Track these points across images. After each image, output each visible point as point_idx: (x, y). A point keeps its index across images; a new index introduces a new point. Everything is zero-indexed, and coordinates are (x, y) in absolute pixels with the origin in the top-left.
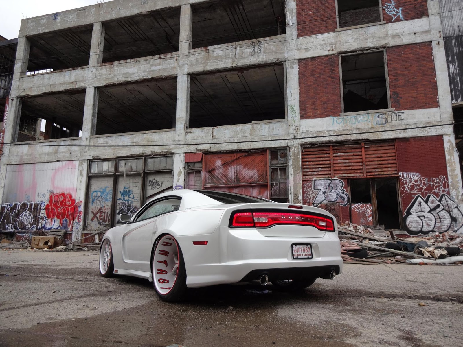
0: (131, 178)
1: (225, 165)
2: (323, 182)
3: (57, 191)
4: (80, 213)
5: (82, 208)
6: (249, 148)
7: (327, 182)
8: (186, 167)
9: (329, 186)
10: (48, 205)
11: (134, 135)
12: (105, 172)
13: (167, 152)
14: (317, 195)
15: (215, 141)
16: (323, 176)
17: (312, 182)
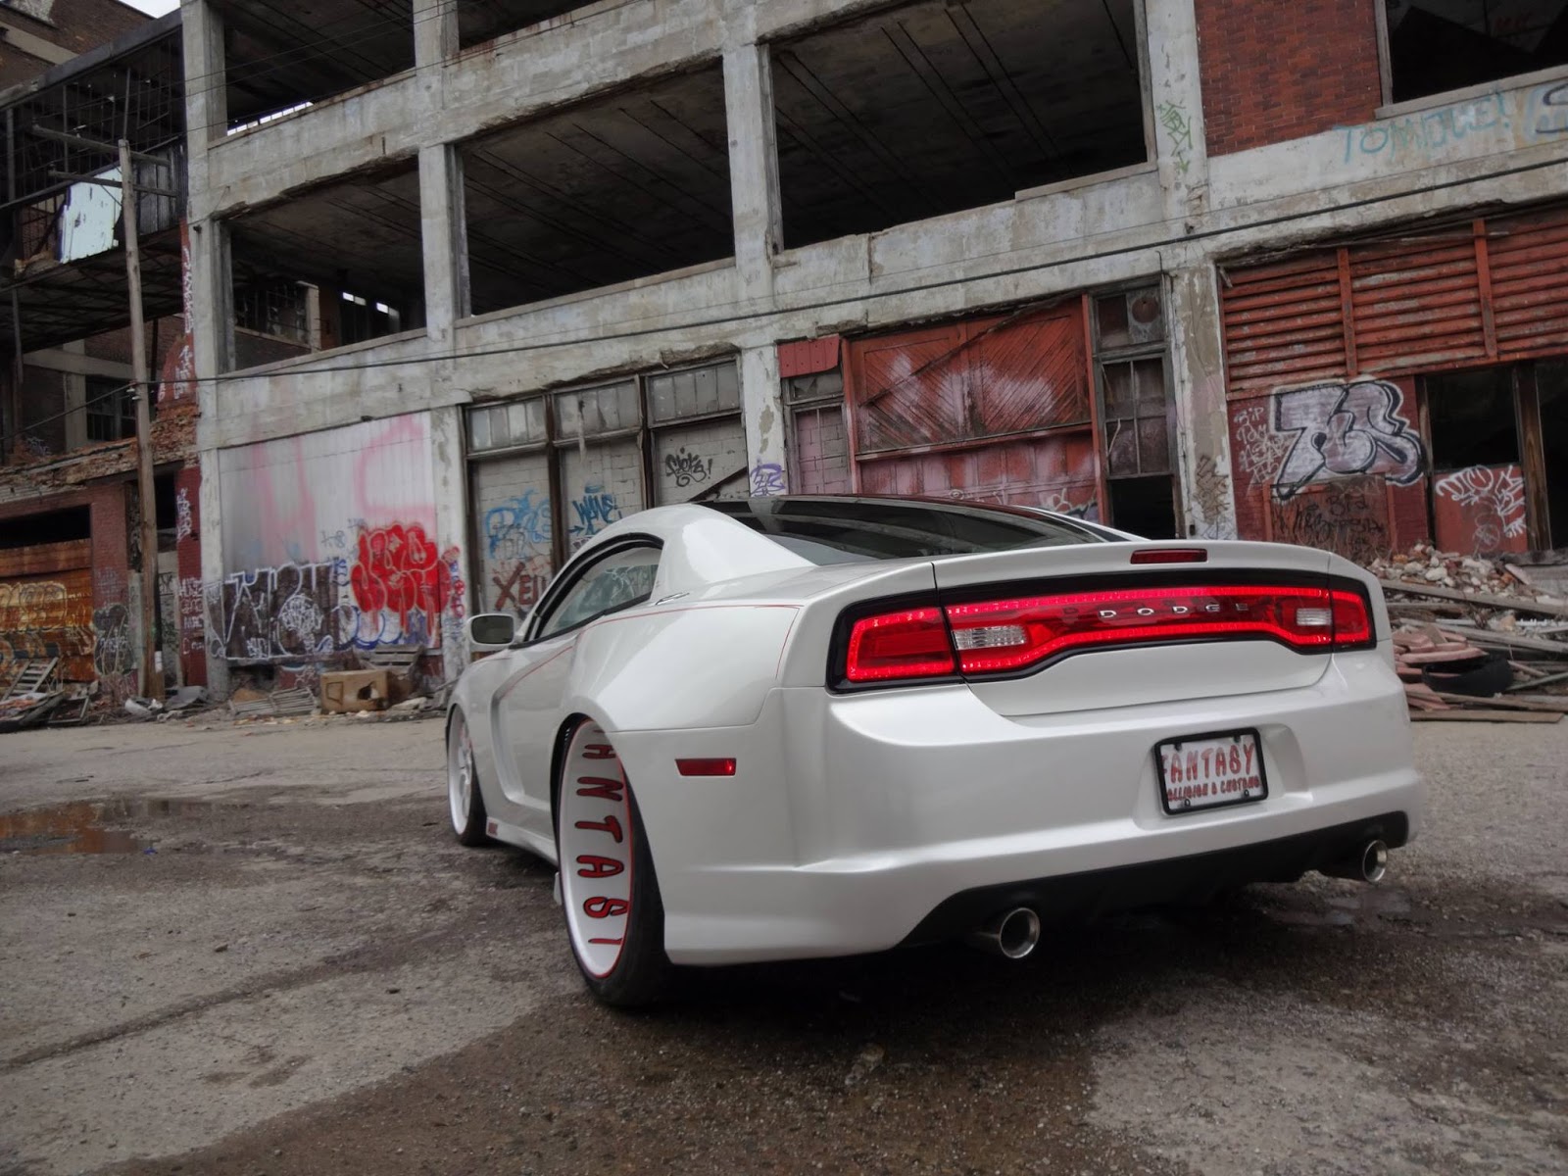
0: (606, 452)
1: (927, 372)
2: (1311, 398)
3: (379, 522)
4: (458, 588)
5: (461, 571)
6: (1012, 296)
7: (1331, 396)
8: (788, 395)
9: (1339, 410)
10: (356, 571)
11: (597, 301)
12: (518, 441)
13: (716, 346)
14: (1289, 452)
15: (881, 285)
16: (1312, 375)
17: (1268, 403)
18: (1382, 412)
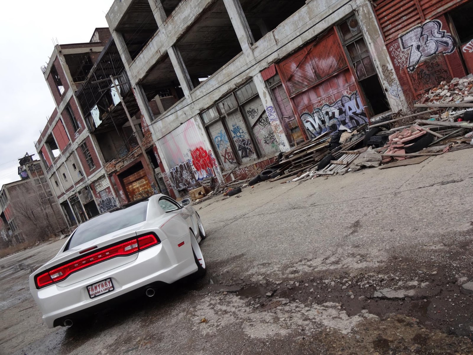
0: (234, 115)
1: (301, 65)
2: (412, 34)
3: (193, 149)
4: (214, 160)
5: (213, 156)
6: (314, 35)
7: (417, 31)
8: (268, 85)
9: (422, 35)
10: (193, 161)
11: (217, 75)
12: (214, 118)
13: (246, 78)
15: (280, 45)
16: (411, 26)
17: (398, 41)
18: (436, 31)
